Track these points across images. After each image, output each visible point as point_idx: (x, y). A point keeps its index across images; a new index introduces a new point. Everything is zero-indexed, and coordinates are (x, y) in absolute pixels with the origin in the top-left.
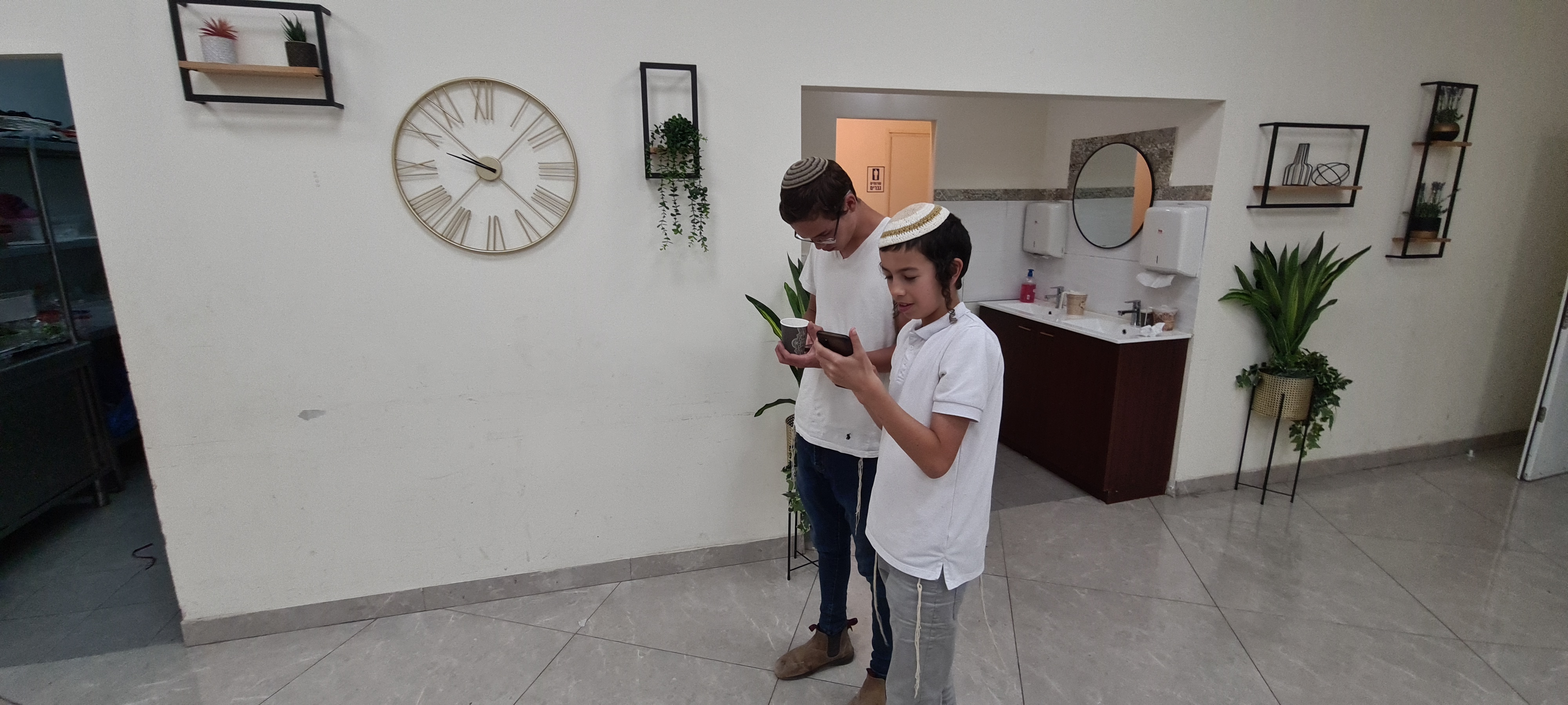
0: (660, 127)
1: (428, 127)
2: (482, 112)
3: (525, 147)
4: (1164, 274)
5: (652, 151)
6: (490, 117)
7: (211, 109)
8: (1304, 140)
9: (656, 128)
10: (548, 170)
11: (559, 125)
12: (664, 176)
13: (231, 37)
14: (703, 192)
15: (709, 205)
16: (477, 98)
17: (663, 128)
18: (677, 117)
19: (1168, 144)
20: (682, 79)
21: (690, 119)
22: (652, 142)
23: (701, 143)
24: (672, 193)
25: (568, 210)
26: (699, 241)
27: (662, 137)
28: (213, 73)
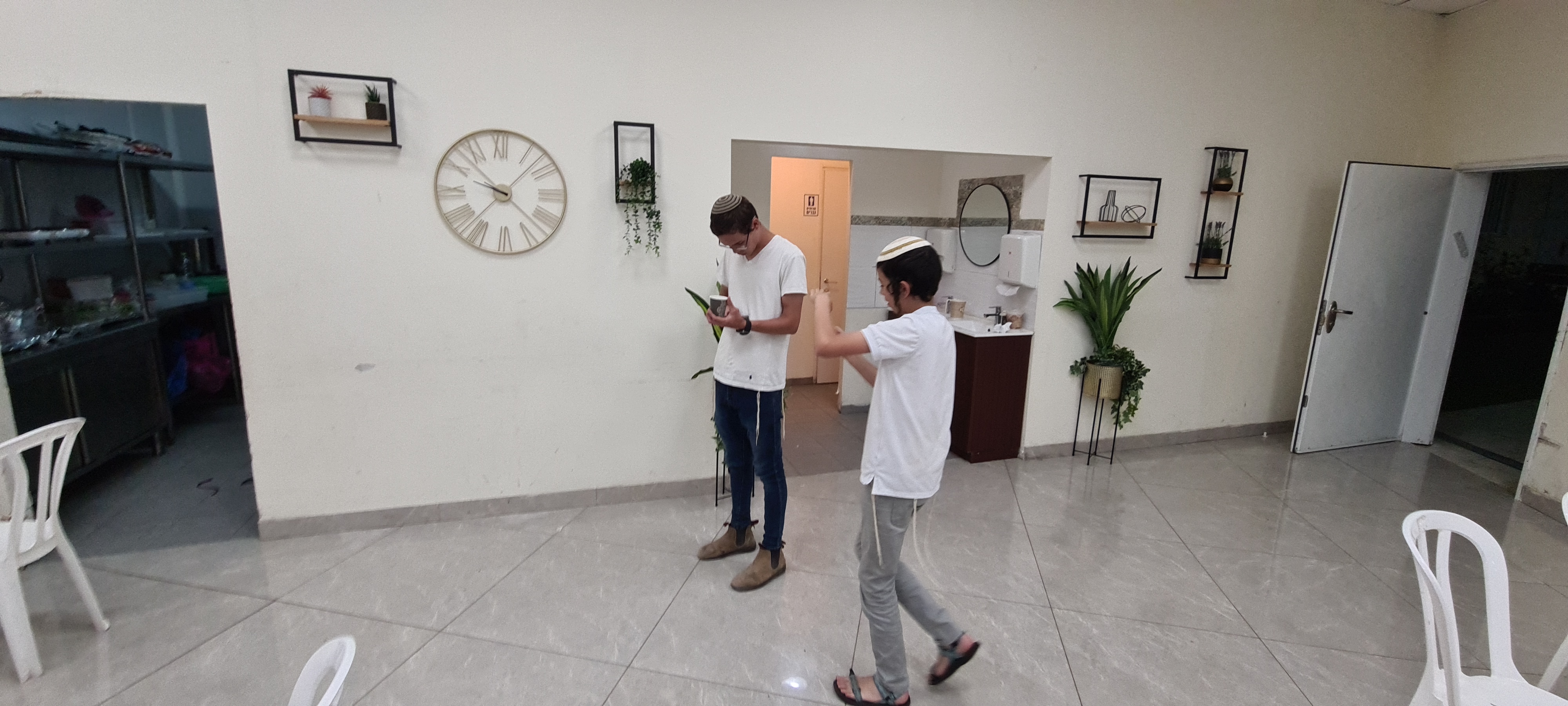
0: (627, 166)
1: (462, 163)
2: (499, 154)
3: (529, 178)
4: (1013, 285)
5: (620, 183)
6: (505, 156)
7: (310, 147)
8: (1112, 188)
9: (623, 168)
10: (544, 195)
11: (554, 163)
12: (629, 201)
13: (329, 98)
14: (658, 214)
15: (661, 223)
16: (496, 143)
17: (629, 167)
18: (640, 160)
19: (1018, 187)
20: (645, 132)
21: (649, 161)
22: (621, 177)
23: (656, 179)
24: (634, 214)
25: (558, 224)
26: (653, 249)
27: (629, 174)
28: (314, 123)
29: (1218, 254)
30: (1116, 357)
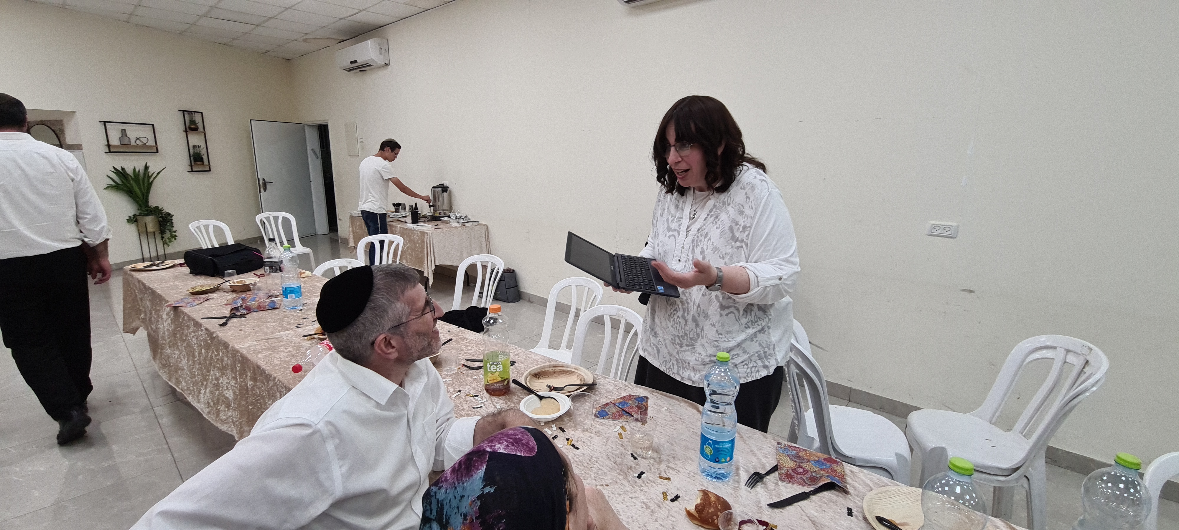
8: (122, 128)
19: (60, 127)
29: (201, 160)
30: (151, 211)
